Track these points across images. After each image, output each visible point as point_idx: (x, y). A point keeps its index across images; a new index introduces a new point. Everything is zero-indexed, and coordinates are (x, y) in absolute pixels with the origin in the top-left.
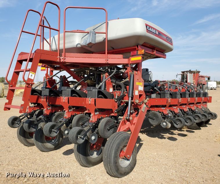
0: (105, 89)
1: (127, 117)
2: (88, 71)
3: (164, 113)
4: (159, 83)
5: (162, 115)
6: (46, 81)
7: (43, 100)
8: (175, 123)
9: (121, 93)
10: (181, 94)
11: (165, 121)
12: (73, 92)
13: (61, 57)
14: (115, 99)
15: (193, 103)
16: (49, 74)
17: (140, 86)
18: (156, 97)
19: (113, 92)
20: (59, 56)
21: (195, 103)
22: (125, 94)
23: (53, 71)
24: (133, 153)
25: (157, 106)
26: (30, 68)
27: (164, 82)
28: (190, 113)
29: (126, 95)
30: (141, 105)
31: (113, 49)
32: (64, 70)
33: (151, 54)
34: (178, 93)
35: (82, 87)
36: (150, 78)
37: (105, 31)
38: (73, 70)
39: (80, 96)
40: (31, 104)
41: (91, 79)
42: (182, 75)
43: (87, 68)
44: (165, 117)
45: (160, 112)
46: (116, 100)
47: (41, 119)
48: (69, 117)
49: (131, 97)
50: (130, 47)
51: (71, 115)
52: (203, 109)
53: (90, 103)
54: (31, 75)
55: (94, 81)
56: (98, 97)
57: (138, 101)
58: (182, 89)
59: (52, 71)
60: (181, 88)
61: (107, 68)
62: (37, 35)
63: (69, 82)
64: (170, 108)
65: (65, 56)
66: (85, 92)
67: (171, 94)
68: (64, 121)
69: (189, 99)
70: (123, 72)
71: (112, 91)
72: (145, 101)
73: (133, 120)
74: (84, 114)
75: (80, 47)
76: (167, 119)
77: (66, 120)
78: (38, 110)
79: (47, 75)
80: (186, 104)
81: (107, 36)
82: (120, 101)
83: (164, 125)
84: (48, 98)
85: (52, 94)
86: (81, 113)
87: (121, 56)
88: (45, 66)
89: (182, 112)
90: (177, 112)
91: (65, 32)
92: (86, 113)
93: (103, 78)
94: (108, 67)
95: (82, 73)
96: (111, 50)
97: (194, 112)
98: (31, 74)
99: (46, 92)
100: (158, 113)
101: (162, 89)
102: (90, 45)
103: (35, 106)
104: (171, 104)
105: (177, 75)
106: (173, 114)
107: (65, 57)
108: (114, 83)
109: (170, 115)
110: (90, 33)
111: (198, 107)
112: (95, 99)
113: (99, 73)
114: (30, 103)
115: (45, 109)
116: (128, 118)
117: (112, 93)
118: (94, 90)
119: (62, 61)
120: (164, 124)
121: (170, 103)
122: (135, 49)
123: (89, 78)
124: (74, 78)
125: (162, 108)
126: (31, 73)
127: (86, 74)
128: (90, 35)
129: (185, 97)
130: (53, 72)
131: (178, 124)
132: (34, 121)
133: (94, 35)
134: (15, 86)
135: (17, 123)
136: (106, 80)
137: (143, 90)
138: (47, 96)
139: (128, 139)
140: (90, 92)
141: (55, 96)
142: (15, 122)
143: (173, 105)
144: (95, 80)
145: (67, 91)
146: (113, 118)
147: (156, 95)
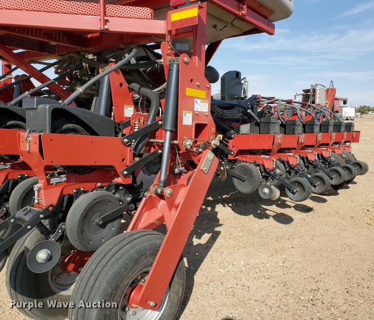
1: (159, 186)
3: (266, 167)
4: (259, 102)
5: (263, 170)
8: (290, 190)
9: (148, 121)
10: (304, 126)
11: (268, 184)
15: (327, 145)
17: (199, 101)
18: (251, 130)
21: (331, 143)
22: (160, 122)
24: (172, 288)
25: (252, 152)
27: (270, 99)
28: (320, 163)
30: (201, 152)
34: (298, 123)
36: (243, 91)
42: (303, 95)
44: (267, 175)
45: (258, 165)
46: (126, 140)
49: (171, 131)
52: (344, 155)
53: (28, 149)
57: (191, 143)
58: (306, 115)
60: (304, 114)
64: (280, 154)
67: (282, 125)
69: (320, 135)
72: (213, 142)
76: (271, 180)
80: (312, 146)
87: (147, 11)
89: (304, 163)
90: (294, 164)
97: (327, 161)
100: (252, 166)
101: (265, 114)
104: (282, 147)
105: (295, 96)
106: (286, 168)
108: (136, 92)
109: (278, 171)
111: (334, 152)
112: (40, 137)
116: (159, 190)
120: (266, 190)
121: (279, 144)
125: (262, 156)
129: (312, 132)
131: (297, 191)
137: (207, 111)
139: (151, 255)
140: (32, 113)
143: (286, 148)
146: (122, 190)
147: (250, 128)
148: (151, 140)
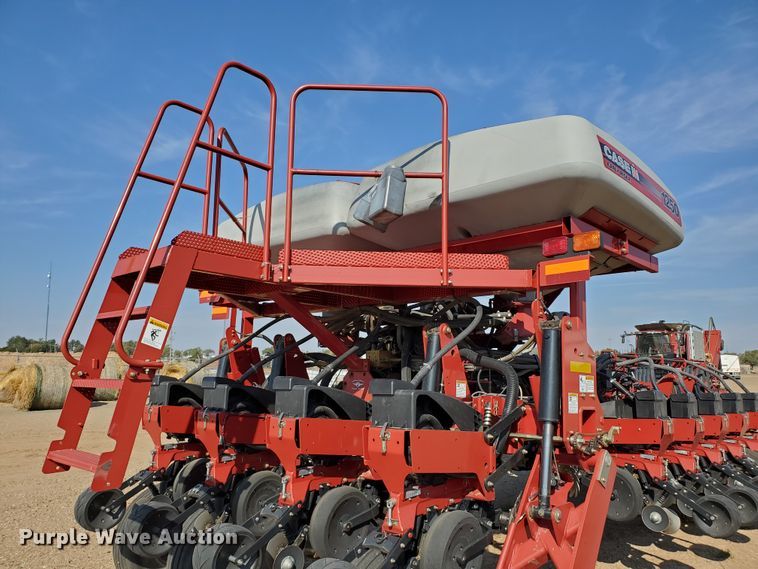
0: (437, 388)
1: (540, 506)
2: (373, 318)
3: (652, 476)
4: (614, 363)
5: (644, 480)
6: (226, 352)
7: (205, 428)
8: (701, 517)
9: (506, 405)
11: (658, 504)
12: (316, 397)
13: (277, 263)
14: (485, 429)
16: (238, 328)
17: (584, 377)
18: (618, 412)
19: (468, 398)
20: (269, 260)
22: (523, 408)
23: (255, 321)
25: (622, 449)
26: (150, 305)
27: (628, 358)
29: (525, 414)
30: (594, 455)
31: (468, 235)
32: (289, 316)
33: (613, 256)
35: (350, 375)
37: (438, 170)
38: (320, 314)
39: (343, 415)
40: (169, 437)
41: (384, 346)
42: (637, 335)
43: (368, 308)
44: (655, 489)
45: (636, 472)
46: (490, 436)
47: (194, 499)
48: (300, 502)
49: (553, 423)
50: (534, 226)
51: (308, 492)
53: (384, 450)
54: (152, 334)
55: (394, 352)
56: (419, 426)
57: (583, 441)
59: (250, 320)
61: (441, 307)
62: (182, 186)
63: (304, 357)
65: (290, 259)
66: (359, 394)
68: (277, 515)
70: (504, 319)
71: (464, 396)
72: (605, 438)
73: (563, 519)
74: (359, 484)
75: (346, 235)
77: (288, 511)
78: (190, 460)
79: (231, 332)
81: (446, 187)
82: (506, 437)
83: (653, 521)
84: (223, 418)
85: (240, 405)
86: (345, 480)
87: (500, 259)
88: (222, 299)
90: (693, 470)
91: (294, 173)
92: (366, 482)
93: (430, 342)
94: (447, 305)
95: (351, 324)
96: (461, 240)
98: (150, 328)
99: (219, 397)
100: (627, 474)
102: (383, 220)
103: (180, 446)
104: (673, 439)
105: (623, 337)
107: (290, 264)
108: (471, 362)
110: (386, 176)
112: (407, 434)
113: (410, 323)
114: (164, 435)
115: (211, 462)
116: (541, 512)
117: (468, 403)
118: (400, 392)
119: (278, 278)
120: (656, 516)
122: (557, 233)
123: (376, 343)
124: (322, 344)
125: (642, 456)
126: (152, 323)
127: (364, 331)
128: (386, 180)
130: (252, 323)
131: (715, 520)
132: (167, 512)
133: (398, 183)
134: (98, 376)
135: (110, 513)
136: (441, 353)
137: (593, 391)
138: (219, 410)
140: (384, 400)
141: (252, 412)
142: (103, 508)
144: (398, 349)
145: (292, 394)
146: (478, 509)
147: (616, 407)
148: (512, 435)
